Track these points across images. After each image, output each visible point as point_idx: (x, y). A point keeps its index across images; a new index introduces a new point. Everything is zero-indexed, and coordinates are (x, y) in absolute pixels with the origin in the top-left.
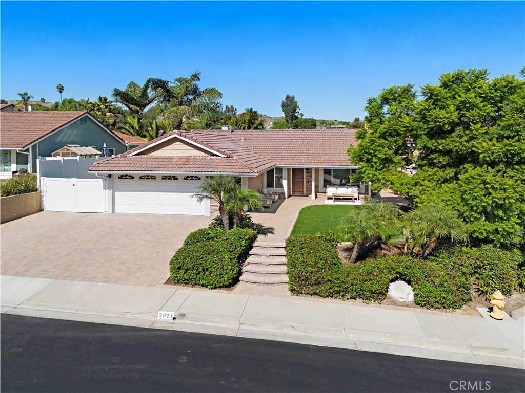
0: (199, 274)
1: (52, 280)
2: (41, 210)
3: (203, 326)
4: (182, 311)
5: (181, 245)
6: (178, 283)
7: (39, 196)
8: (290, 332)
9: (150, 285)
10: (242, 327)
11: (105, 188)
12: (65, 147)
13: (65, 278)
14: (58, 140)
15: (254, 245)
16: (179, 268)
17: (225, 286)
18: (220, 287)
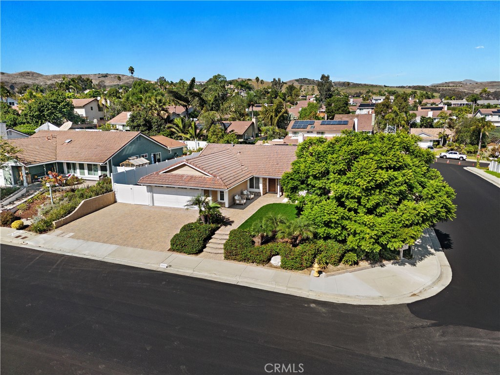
0: (183, 247)
1: (118, 246)
2: (115, 202)
3: (178, 271)
4: (170, 264)
5: (178, 232)
6: (174, 250)
7: (113, 194)
8: (214, 276)
9: (161, 251)
10: (194, 272)
11: (148, 192)
12: (127, 160)
13: (124, 245)
14: (124, 153)
15: (216, 233)
16: (174, 244)
17: (195, 254)
18: (193, 254)
